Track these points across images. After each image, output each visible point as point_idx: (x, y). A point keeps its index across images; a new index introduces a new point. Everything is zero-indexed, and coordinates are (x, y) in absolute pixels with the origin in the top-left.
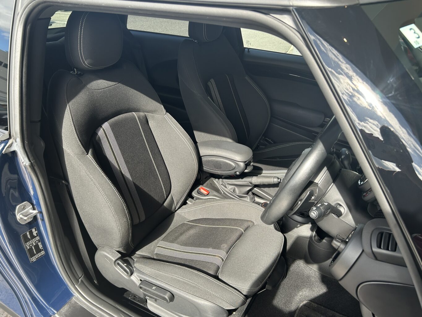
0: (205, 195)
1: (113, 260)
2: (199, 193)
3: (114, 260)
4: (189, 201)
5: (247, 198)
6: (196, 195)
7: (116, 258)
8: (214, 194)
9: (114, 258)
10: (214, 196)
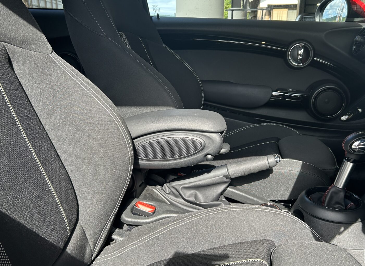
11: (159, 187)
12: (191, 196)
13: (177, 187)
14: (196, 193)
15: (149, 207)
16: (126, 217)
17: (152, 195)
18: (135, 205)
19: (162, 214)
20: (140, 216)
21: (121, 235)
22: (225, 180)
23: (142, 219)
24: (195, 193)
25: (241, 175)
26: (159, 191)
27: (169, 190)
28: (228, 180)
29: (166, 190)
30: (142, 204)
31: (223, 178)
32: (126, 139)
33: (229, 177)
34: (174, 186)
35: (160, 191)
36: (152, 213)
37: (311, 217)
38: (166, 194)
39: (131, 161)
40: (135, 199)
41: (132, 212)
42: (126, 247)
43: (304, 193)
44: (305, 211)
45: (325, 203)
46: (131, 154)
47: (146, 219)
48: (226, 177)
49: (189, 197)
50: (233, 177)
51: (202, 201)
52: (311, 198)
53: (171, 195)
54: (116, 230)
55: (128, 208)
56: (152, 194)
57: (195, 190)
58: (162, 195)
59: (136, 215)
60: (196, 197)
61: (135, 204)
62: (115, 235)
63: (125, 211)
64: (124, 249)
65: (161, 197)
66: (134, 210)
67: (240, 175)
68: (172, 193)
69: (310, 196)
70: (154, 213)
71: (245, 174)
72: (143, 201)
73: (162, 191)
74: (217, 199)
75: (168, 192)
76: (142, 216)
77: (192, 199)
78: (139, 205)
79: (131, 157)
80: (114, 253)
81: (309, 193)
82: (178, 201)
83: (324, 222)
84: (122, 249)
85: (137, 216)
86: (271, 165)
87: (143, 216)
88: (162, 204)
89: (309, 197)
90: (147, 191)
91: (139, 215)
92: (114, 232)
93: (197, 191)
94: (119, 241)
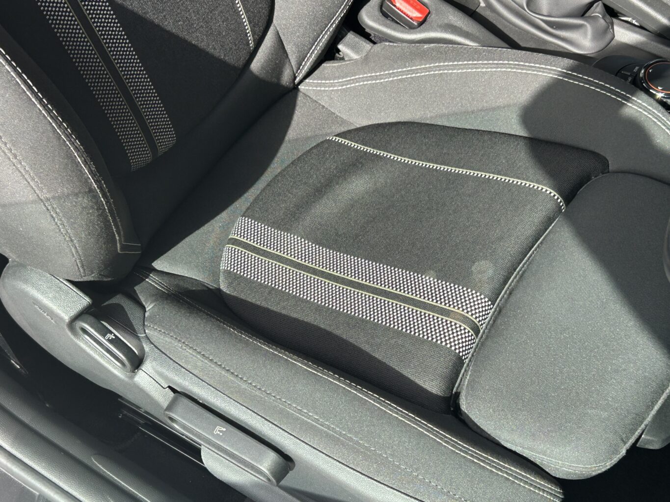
0: (409, 26)
1: (61, 319)
2: (387, 14)
3: (67, 318)
4: (348, 46)
5: (581, 31)
6: (374, 21)
7: (73, 312)
8: (446, 21)
9: (66, 313)
10: (446, 31)
15: (415, 7)
16: (368, 17)
20: (394, 24)
21: (354, 48)
23: (394, 30)
36: (416, 24)
41: (381, 9)
42: (356, 79)
47: (402, 32)
51: (544, 11)
54: (349, 34)
59: (387, 18)
62: (345, 45)
63: (368, 4)
64: (352, 80)
66: (385, 6)
70: (421, 24)
74: (579, 12)
80: (334, 81)
85: (389, 21)
87: (400, 24)
88: (443, 8)
91: (393, 20)
92: (343, 39)
94: (348, 61)
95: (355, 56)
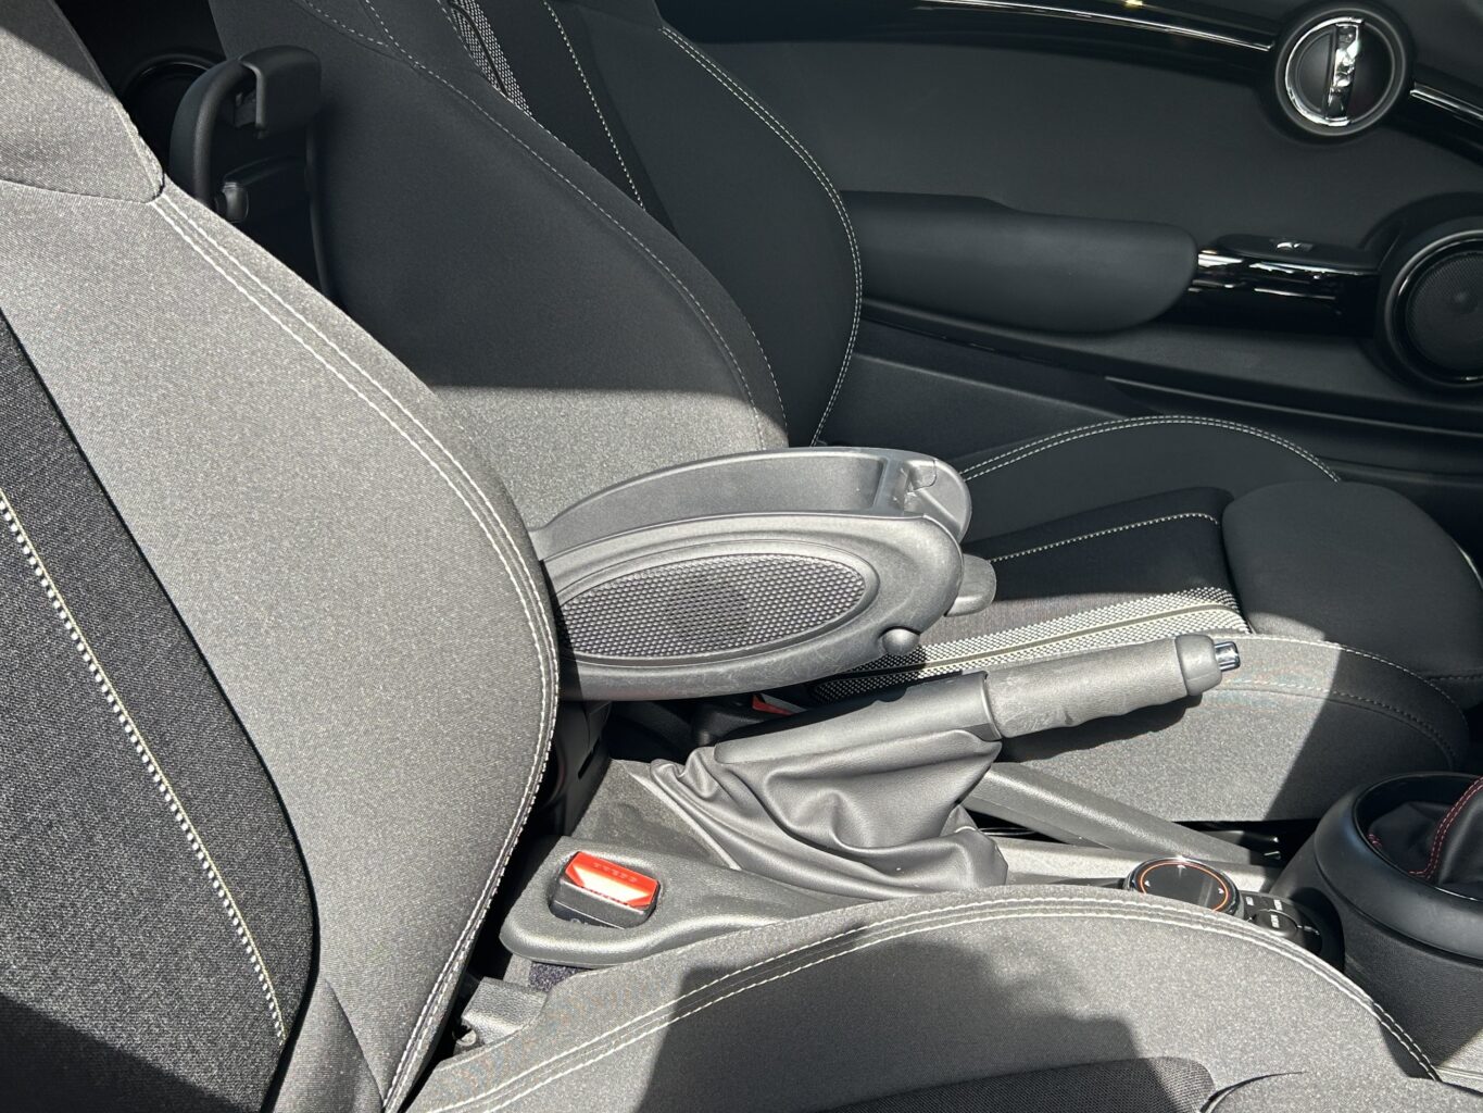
0: (625, 921)
2: (571, 910)
4: (487, 1010)
5: (949, 863)
6: (544, 933)
8: (703, 893)
10: (710, 913)
11: (664, 767)
12: (814, 814)
13: (751, 775)
14: (838, 798)
15: (626, 881)
16: (524, 929)
17: (635, 810)
18: (563, 874)
19: (690, 916)
20: (587, 928)
21: (506, 1011)
22: (978, 745)
23: (596, 939)
24: (832, 802)
25: (1051, 726)
26: (667, 788)
27: (710, 786)
28: (990, 746)
29: (699, 784)
30: (597, 865)
31: (967, 737)
32: (525, 593)
33: (993, 734)
34: (735, 769)
35: (672, 787)
36: (641, 912)
37: (1376, 931)
38: (698, 800)
39: (549, 694)
40: (562, 840)
41: (550, 904)
42: (533, 1073)
43: (1343, 807)
44: (1348, 902)
45: (1440, 865)
46: (546, 659)
47: (615, 939)
48: (984, 731)
49: (808, 819)
50: (1011, 733)
51: (868, 843)
52: (1377, 835)
53: (723, 803)
54: (481, 984)
55: (530, 884)
56: (634, 803)
57: (834, 786)
58: (679, 804)
59: (568, 919)
60: (839, 822)
61: (564, 871)
62: (480, 1010)
63: (519, 902)
64: (522, 1078)
65: (677, 817)
66: (562, 894)
67: (1047, 724)
68: (724, 795)
69: (1373, 827)
70: (651, 910)
71: (1069, 719)
72: (596, 849)
73: (680, 784)
74: (936, 828)
75: (706, 794)
76: (598, 924)
77: (822, 830)
78: (582, 873)
79: (548, 673)
80: (479, 1097)
81: (1366, 815)
82: (756, 834)
83: (1439, 959)
84: (514, 1079)
85: (575, 925)
86: (1195, 683)
87: (603, 925)
88: (687, 867)
89: (1366, 834)
90: (612, 792)
91: (583, 920)
92: (473, 999)
93: (844, 790)
94: (492, 1044)
95: (507, 1029)
